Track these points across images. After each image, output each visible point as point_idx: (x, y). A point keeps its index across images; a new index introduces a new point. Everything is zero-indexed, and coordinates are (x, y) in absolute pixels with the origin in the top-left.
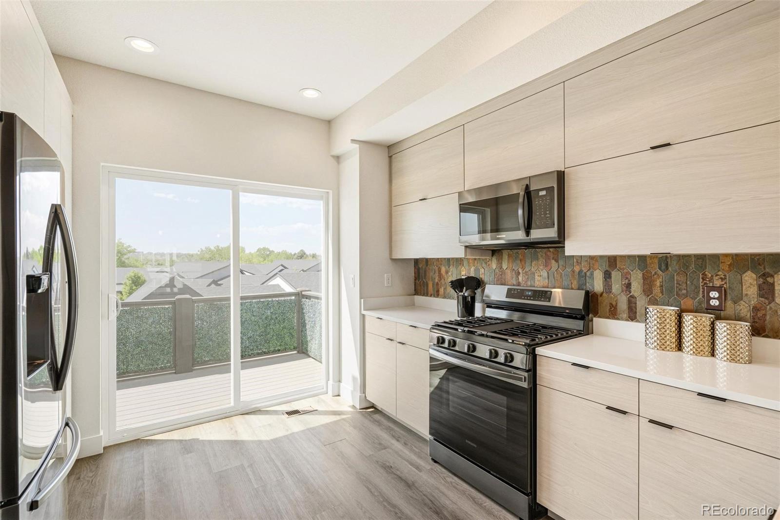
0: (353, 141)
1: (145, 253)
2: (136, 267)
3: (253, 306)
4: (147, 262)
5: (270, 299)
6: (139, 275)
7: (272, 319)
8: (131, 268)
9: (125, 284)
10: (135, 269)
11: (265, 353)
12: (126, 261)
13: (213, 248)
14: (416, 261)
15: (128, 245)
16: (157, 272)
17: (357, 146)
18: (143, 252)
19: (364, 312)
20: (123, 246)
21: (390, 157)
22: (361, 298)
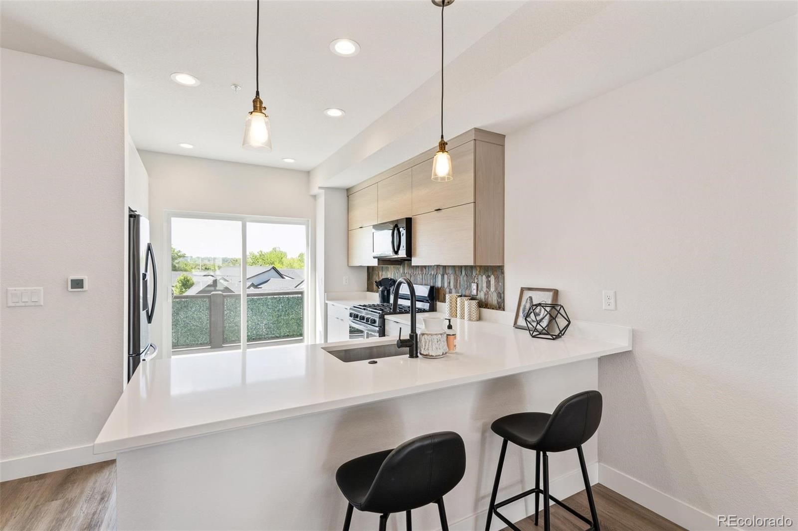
0: (320, 188)
1: (194, 257)
2: (186, 271)
3: (268, 301)
4: (196, 266)
5: (281, 296)
6: (188, 278)
7: (282, 311)
8: (181, 272)
9: (176, 286)
10: (184, 273)
11: (277, 337)
12: (177, 265)
13: (256, 253)
14: (368, 267)
15: (178, 250)
16: (205, 276)
17: (323, 191)
18: (192, 257)
19: (326, 302)
20: (174, 251)
21: (348, 196)
22: (325, 292)
